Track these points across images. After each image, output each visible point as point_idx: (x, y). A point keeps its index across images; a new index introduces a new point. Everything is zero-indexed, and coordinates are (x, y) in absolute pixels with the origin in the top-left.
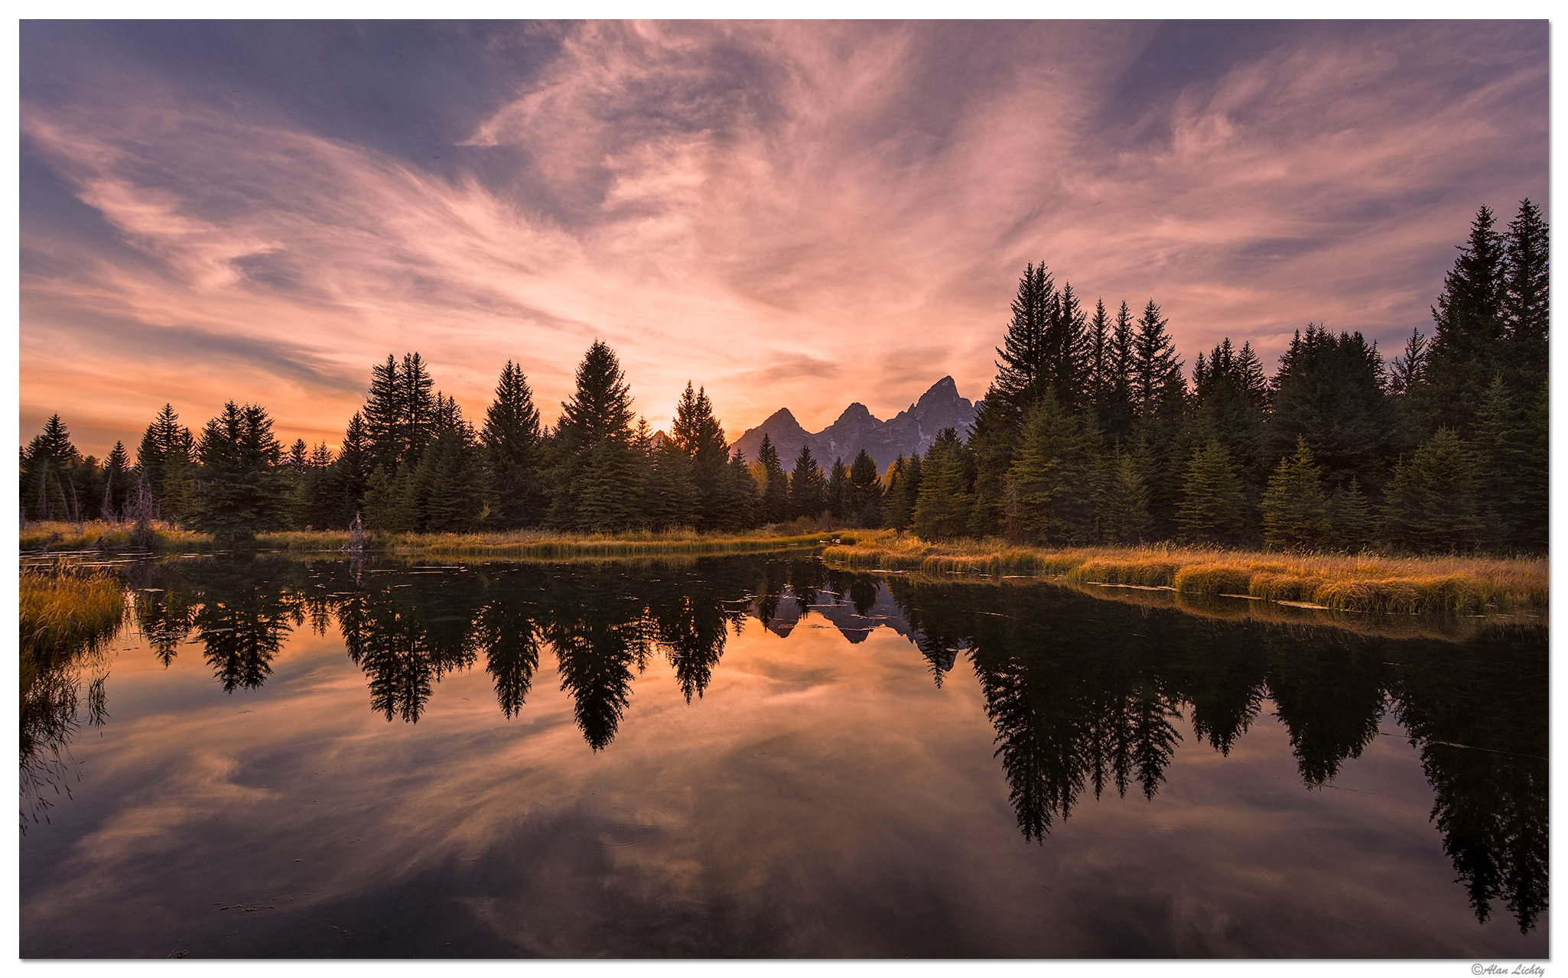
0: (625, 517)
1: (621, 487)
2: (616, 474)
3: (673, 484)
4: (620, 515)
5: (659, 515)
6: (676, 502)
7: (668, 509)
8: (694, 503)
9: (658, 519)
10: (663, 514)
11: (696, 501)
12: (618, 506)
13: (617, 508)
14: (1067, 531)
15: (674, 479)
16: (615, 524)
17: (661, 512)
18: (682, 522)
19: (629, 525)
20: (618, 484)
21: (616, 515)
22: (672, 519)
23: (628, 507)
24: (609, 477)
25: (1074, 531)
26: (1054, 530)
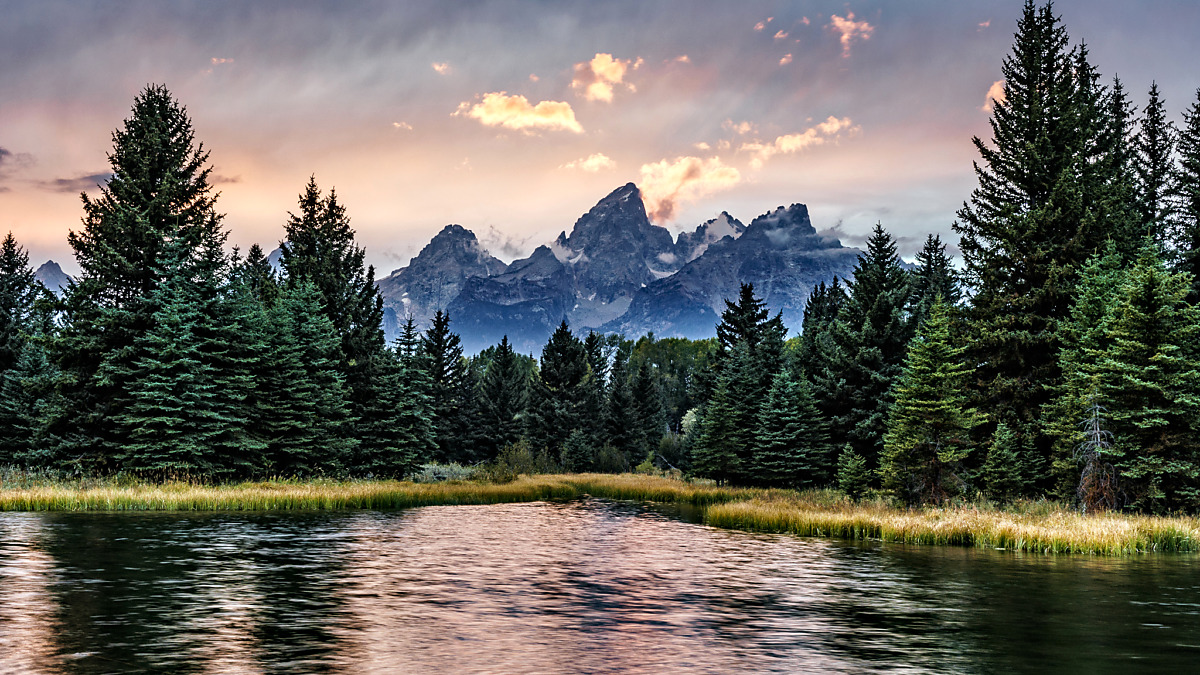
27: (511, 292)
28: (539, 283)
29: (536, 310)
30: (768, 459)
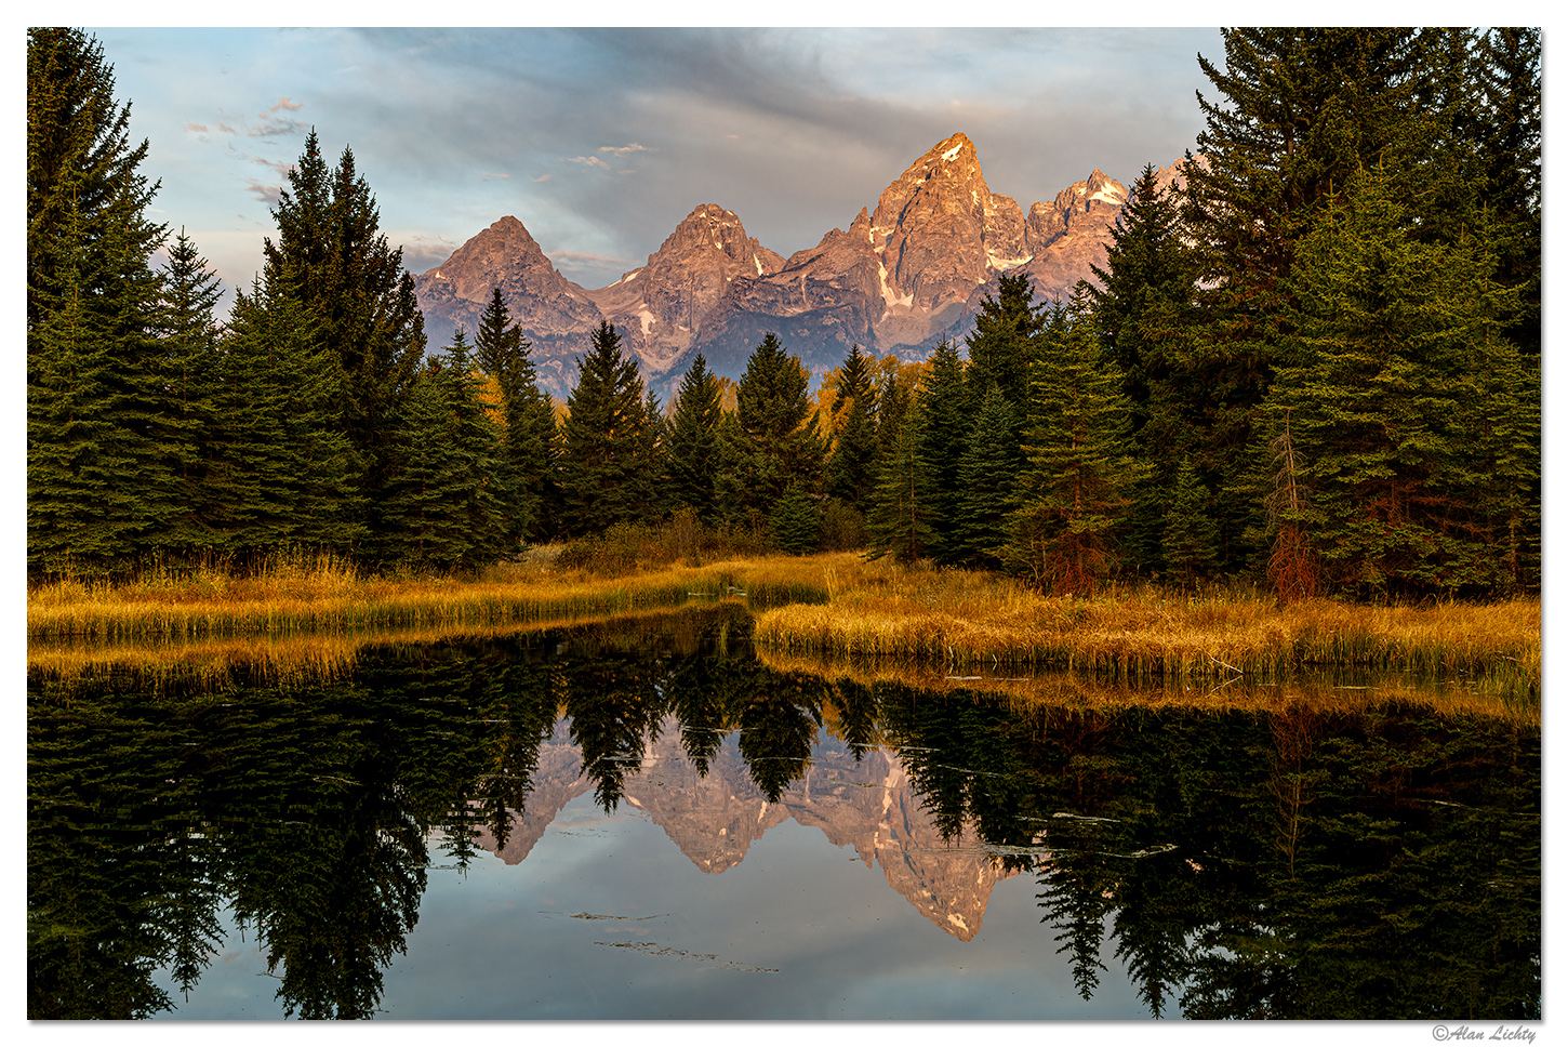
0: (146, 532)
1: (130, 444)
2: (115, 407)
3: (280, 433)
4: (130, 526)
5: (243, 524)
6: (291, 486)
7: (269, 507)
8: (342, 489)
9: (240, 537)
10: (252, 523)
11: (348, 482)
12: (125, 499)
13: (121, 506)
14: (1434, 559)
15: (282, 419)
16: (119, 555)
17: (248, 517)
18: (312, 546)
19: (157, 556)
20: (122, 434)
21: (121, 527)
22: (281, 535)
23: (152, 502)
24: (96, 415)
25: (1455, 558)
26: (1400, 556)
27: (792, 298)
28: (832, 284)
29: (828, 321)
30: (975, 533)
